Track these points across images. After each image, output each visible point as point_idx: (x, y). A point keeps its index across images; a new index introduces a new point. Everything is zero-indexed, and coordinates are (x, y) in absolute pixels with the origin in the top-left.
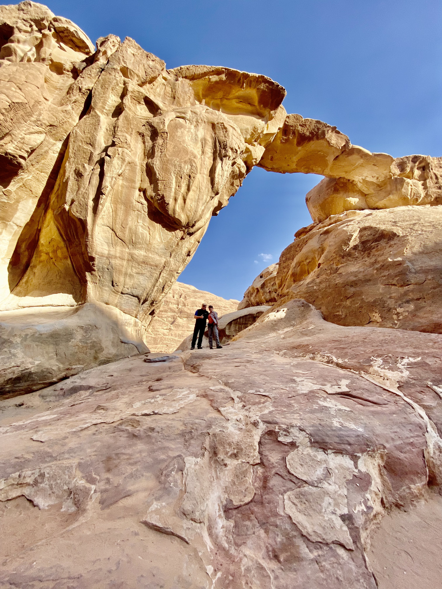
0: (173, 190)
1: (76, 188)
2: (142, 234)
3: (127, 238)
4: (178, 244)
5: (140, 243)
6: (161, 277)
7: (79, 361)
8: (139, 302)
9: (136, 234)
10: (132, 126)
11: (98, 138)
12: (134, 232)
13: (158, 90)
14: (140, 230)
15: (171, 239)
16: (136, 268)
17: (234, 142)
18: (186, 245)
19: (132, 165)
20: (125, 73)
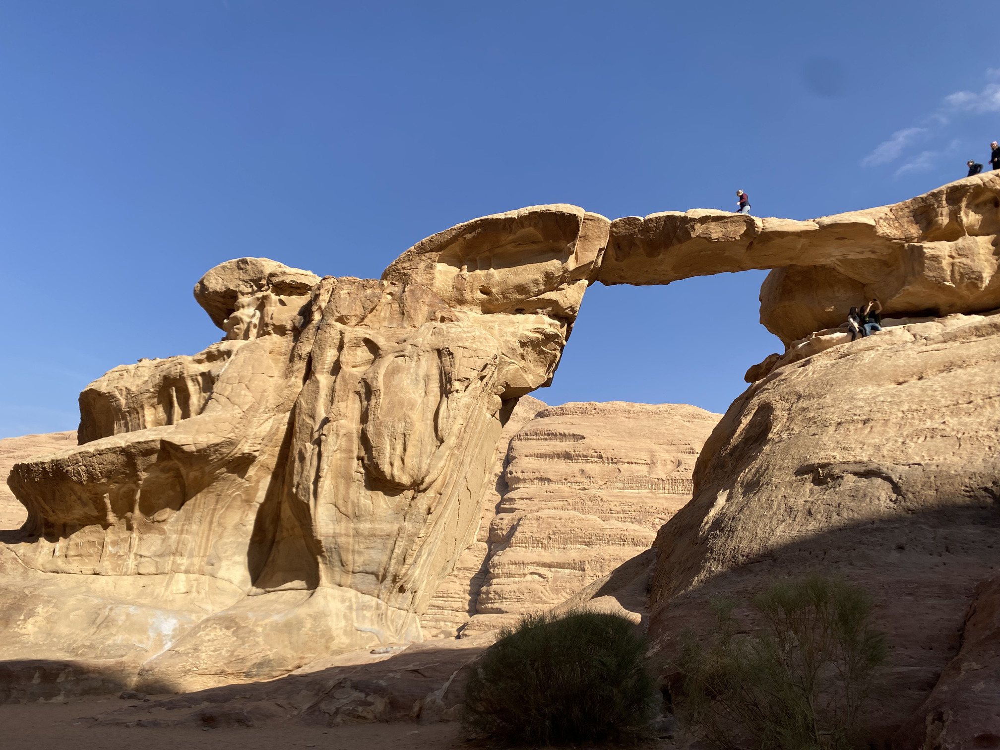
0: (388, 455)
1: (300, 469)
2: (365, 505)
3: (350, 512)
4: (410, 505)
5: (363, 515)
6: (396, 546)
8: (378, 579)
9: (358, 506)
10: (349, 387)
11: (318, 410)
12: (356, 505)
13: (382, 314)
14: (362, 502)
15: (400, 502)
16: (363, 543)
17: (462, 369)
18: (423, 501)
19: (348, 435)
20: (341, 320)
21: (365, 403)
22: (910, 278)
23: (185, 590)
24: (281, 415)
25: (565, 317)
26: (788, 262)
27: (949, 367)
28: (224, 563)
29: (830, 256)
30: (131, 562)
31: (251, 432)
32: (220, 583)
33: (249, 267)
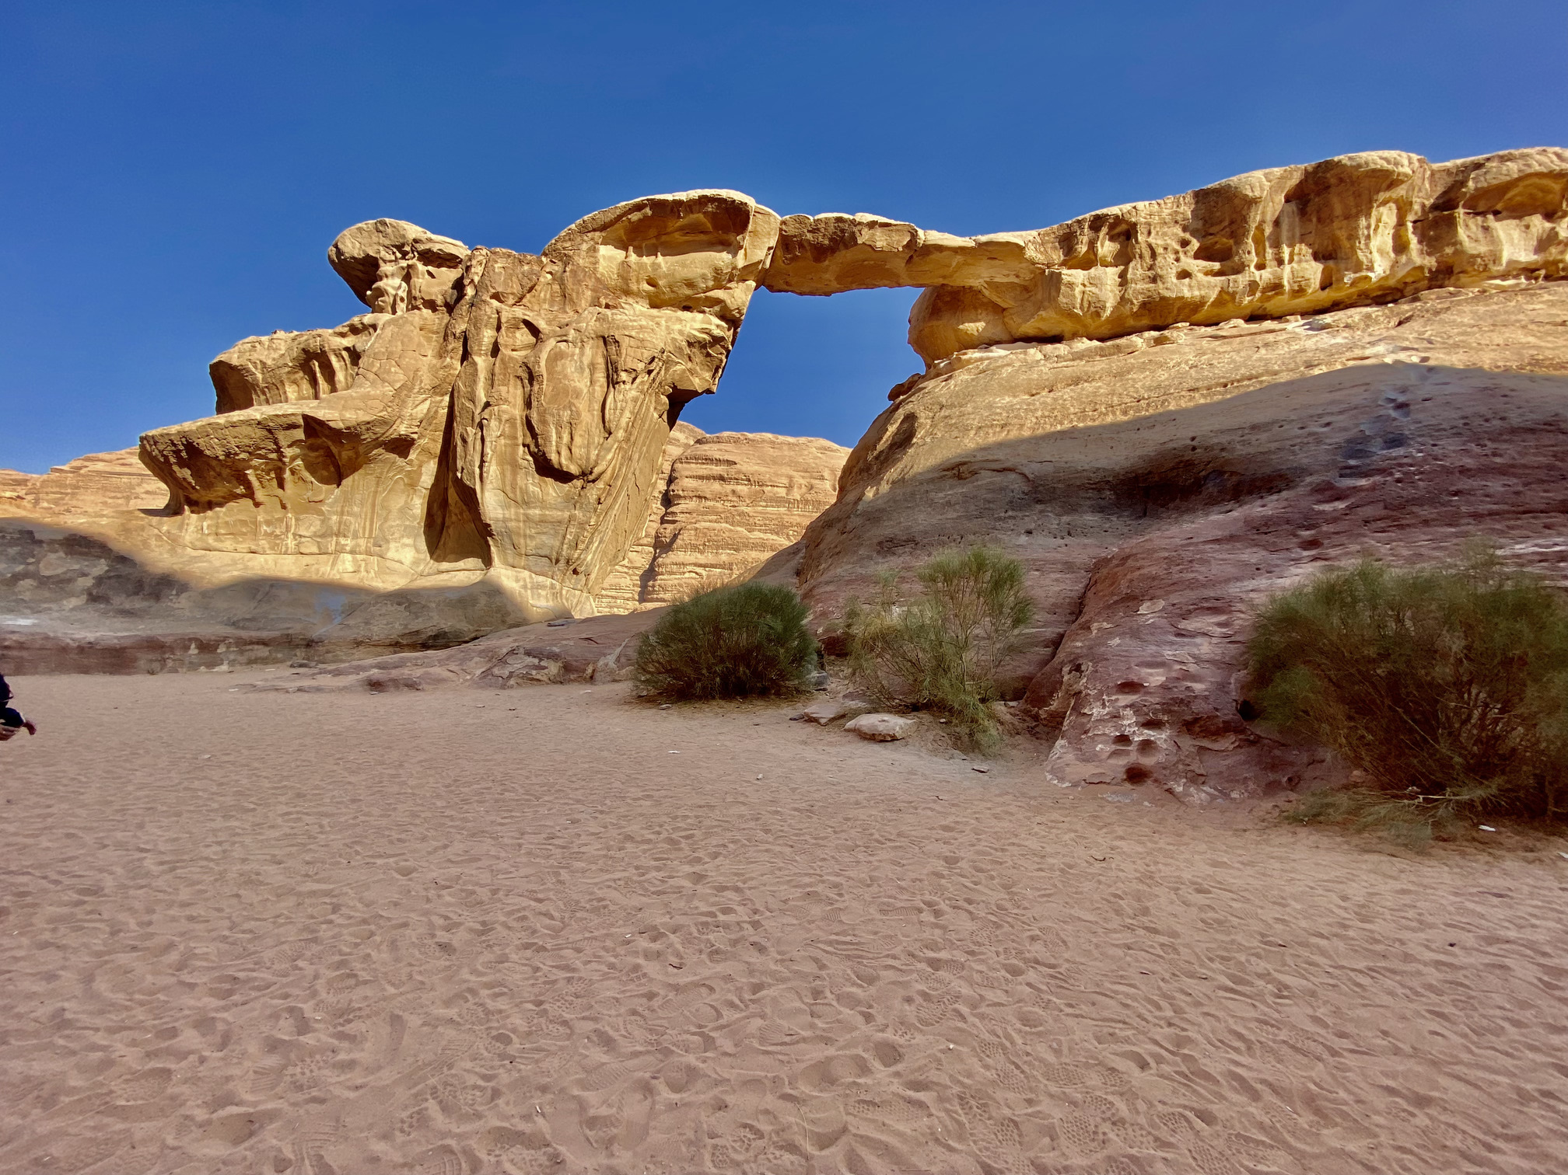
0: (554, 443)
1: (464, 455)
2: (533, 491)
3: (519, 498)
4: (580, 494)
5: (533, 502)
6: (568, 533)
7: (486, 624)
8: (551, 561)
9: (528, 493)
10: (509, 370)
11: (477, 394)
12: (525, 491)
13: (542, 295)
14: (531, 488)
15: (569, 491)
16: (534, 528)
17: (629, 359)
18: (593, 492)
19: (511, 421)
20: (496, 296)
21: (528, 389)
22: (1046, 304)
23: (351, 569)
24: (438, 398)
25: (731, 320)
26: (941, 281)
27: (1076, 381)
28: (392, 545)
29: (980, 276)
30: (291, 542)
31: (407, 412)
32: (389, 564)
33: (389, 230)
